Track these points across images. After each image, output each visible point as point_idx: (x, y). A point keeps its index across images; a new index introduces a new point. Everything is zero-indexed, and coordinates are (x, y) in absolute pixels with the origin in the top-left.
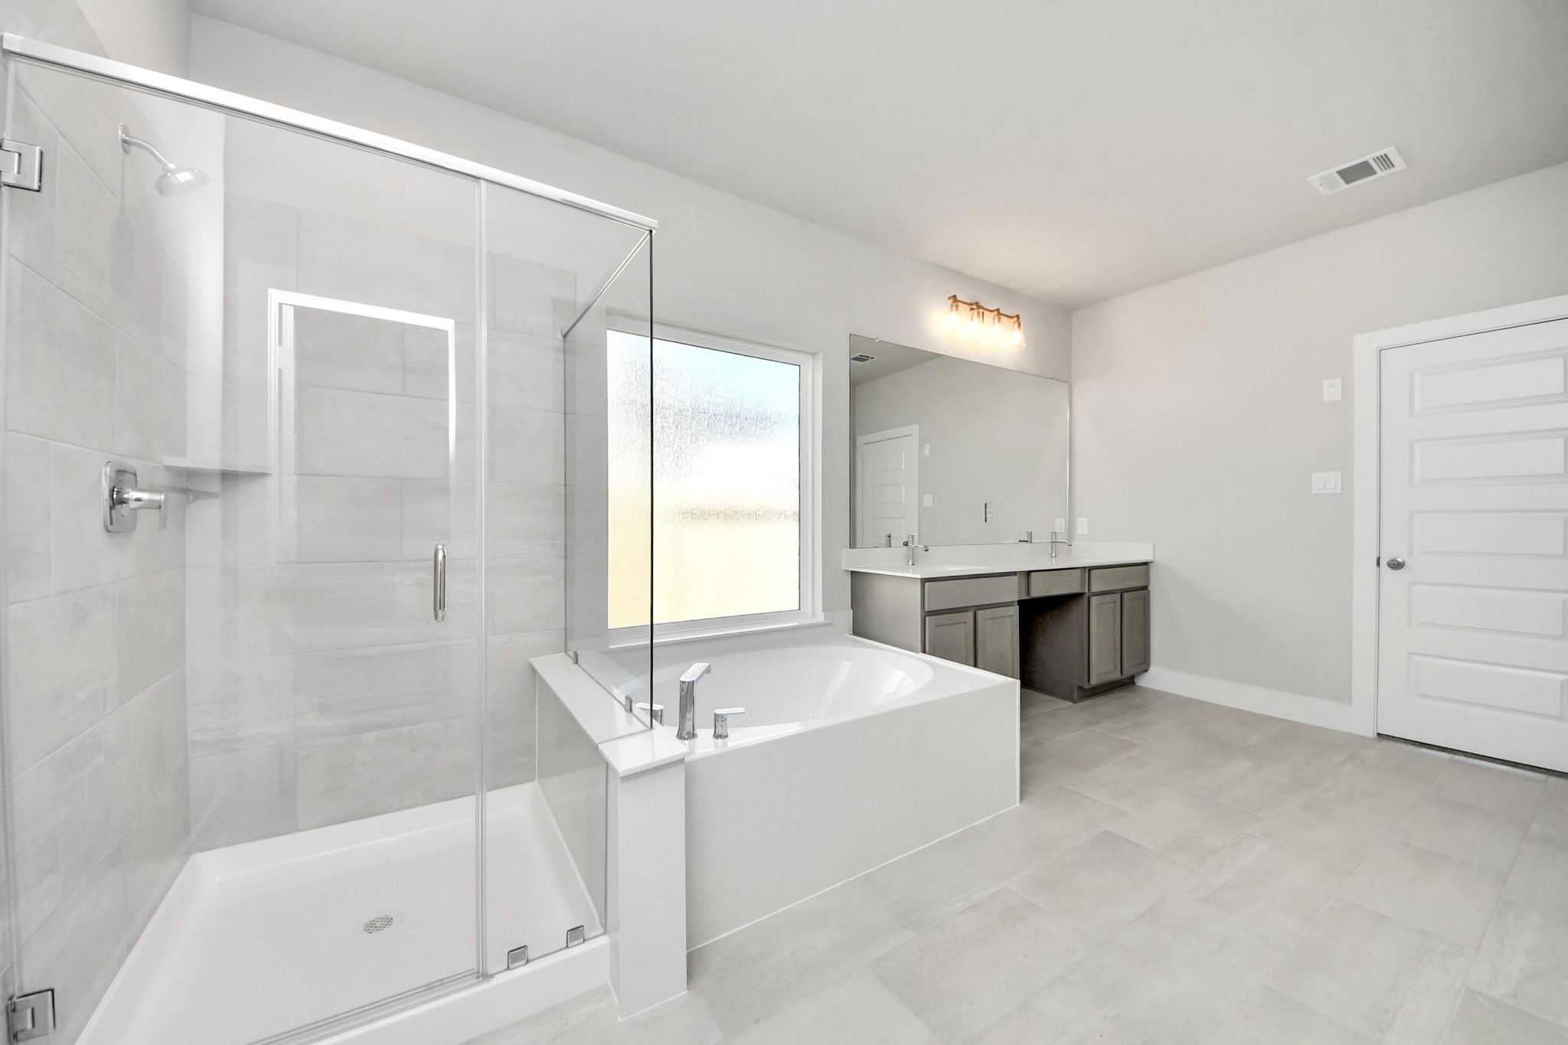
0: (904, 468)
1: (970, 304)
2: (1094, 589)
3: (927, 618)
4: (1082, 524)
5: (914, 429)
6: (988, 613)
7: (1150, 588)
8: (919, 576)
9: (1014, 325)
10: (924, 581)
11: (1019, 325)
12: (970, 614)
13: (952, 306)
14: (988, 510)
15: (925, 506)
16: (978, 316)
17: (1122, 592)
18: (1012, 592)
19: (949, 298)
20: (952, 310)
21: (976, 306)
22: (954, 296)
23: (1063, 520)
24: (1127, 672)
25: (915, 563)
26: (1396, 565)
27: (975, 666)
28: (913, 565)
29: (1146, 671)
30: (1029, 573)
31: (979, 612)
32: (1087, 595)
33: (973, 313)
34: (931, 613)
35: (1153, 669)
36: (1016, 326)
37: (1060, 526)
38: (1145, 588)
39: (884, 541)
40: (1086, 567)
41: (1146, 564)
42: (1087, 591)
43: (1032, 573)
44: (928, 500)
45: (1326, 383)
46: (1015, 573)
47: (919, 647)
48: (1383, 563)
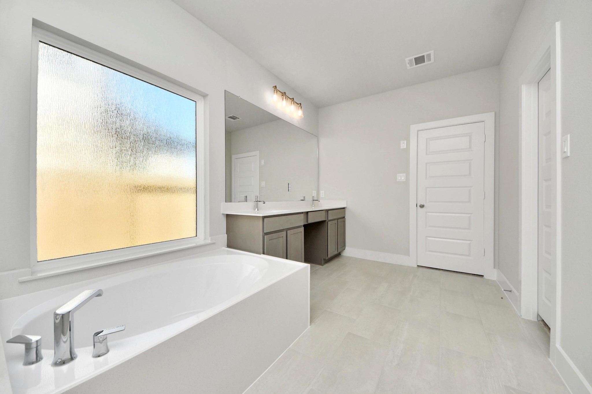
0: (253, 170)
1: (282, 93)
2: (329, 219)
3: (265, 236)
4: (322, 194)
5: (257, 153)
6: (292, 231)
7: (345, 217)
8: (261, 215)
9: (299, 107)
10: (264, 217)
11: (301, 107)
12: (285, 233)
13: (274, 91)
14: (289, 186)
15: (262, 186)
16: (286, 99)
17: (338, 219)
18: (301, 221)
19: (273, 87)
20: (274, 92)
21: (284, 94)
22: (276, 86)
23: (315, 192)
24: (339, 251)
25: (259, 210)
26: (422, 206)
27: (287, 258)
28: (258, 210)
29: (344, 249)
30: (307, 212)
31: (288, 231)
32: (327, 221)
33: (283, 97)
34: (267, 234)
35: (347, 248)
36: (300, 108)
37: (314, 194)
38: (344, 217)
39: (243, 199)
40: (326, 210)
41: (344, 208)
42: (327, 220)
43: (309, 213)
44: (263, 184)
45: (402, 142)
46: (302, 213)
47: (261, 251)
48: (418, 206)
